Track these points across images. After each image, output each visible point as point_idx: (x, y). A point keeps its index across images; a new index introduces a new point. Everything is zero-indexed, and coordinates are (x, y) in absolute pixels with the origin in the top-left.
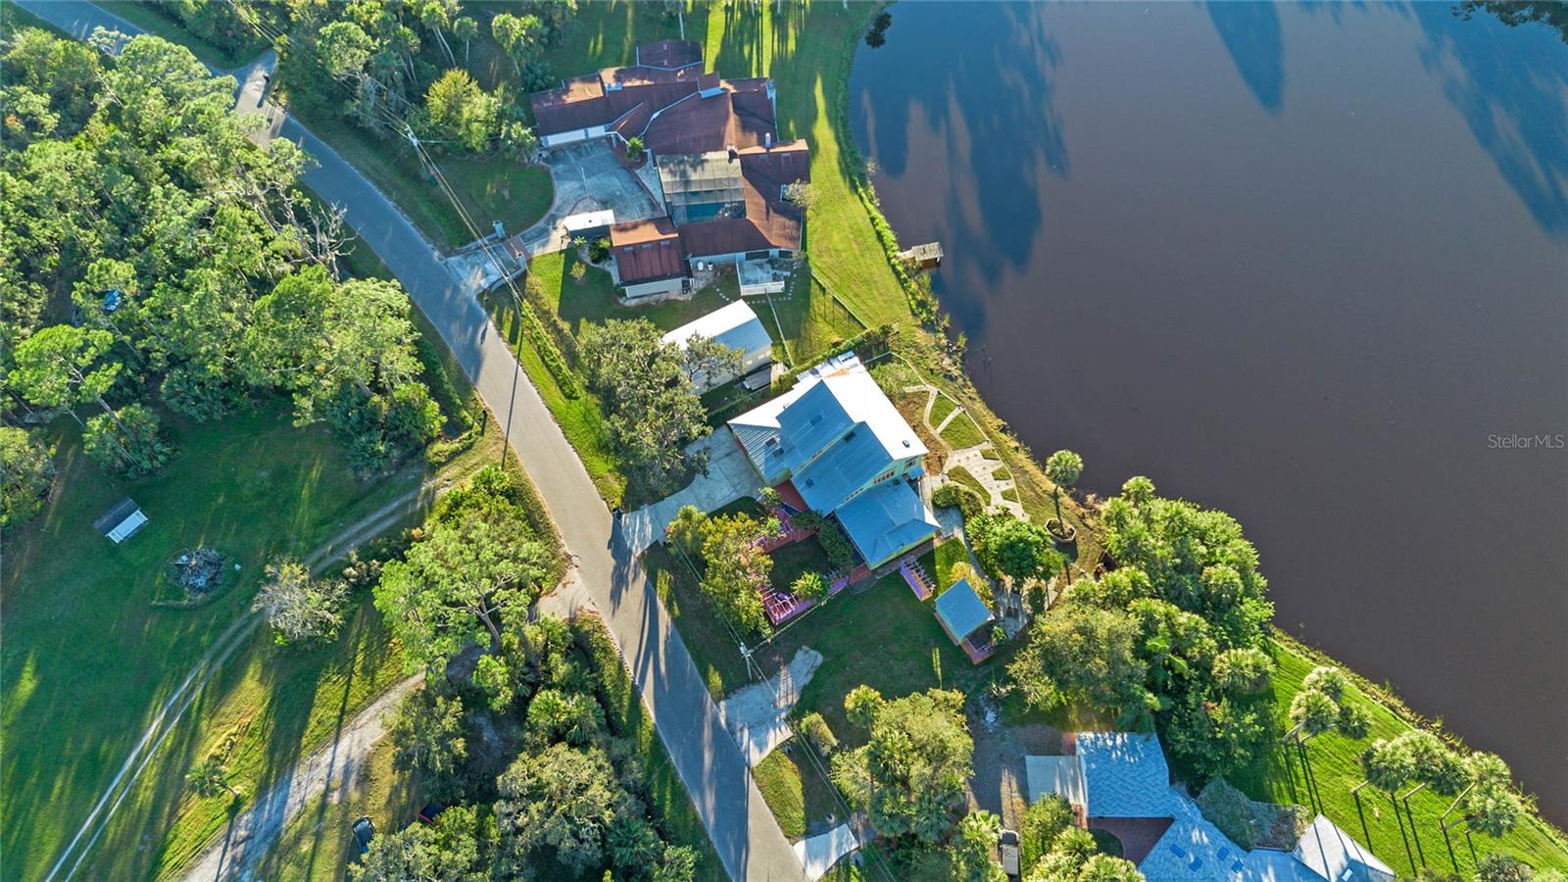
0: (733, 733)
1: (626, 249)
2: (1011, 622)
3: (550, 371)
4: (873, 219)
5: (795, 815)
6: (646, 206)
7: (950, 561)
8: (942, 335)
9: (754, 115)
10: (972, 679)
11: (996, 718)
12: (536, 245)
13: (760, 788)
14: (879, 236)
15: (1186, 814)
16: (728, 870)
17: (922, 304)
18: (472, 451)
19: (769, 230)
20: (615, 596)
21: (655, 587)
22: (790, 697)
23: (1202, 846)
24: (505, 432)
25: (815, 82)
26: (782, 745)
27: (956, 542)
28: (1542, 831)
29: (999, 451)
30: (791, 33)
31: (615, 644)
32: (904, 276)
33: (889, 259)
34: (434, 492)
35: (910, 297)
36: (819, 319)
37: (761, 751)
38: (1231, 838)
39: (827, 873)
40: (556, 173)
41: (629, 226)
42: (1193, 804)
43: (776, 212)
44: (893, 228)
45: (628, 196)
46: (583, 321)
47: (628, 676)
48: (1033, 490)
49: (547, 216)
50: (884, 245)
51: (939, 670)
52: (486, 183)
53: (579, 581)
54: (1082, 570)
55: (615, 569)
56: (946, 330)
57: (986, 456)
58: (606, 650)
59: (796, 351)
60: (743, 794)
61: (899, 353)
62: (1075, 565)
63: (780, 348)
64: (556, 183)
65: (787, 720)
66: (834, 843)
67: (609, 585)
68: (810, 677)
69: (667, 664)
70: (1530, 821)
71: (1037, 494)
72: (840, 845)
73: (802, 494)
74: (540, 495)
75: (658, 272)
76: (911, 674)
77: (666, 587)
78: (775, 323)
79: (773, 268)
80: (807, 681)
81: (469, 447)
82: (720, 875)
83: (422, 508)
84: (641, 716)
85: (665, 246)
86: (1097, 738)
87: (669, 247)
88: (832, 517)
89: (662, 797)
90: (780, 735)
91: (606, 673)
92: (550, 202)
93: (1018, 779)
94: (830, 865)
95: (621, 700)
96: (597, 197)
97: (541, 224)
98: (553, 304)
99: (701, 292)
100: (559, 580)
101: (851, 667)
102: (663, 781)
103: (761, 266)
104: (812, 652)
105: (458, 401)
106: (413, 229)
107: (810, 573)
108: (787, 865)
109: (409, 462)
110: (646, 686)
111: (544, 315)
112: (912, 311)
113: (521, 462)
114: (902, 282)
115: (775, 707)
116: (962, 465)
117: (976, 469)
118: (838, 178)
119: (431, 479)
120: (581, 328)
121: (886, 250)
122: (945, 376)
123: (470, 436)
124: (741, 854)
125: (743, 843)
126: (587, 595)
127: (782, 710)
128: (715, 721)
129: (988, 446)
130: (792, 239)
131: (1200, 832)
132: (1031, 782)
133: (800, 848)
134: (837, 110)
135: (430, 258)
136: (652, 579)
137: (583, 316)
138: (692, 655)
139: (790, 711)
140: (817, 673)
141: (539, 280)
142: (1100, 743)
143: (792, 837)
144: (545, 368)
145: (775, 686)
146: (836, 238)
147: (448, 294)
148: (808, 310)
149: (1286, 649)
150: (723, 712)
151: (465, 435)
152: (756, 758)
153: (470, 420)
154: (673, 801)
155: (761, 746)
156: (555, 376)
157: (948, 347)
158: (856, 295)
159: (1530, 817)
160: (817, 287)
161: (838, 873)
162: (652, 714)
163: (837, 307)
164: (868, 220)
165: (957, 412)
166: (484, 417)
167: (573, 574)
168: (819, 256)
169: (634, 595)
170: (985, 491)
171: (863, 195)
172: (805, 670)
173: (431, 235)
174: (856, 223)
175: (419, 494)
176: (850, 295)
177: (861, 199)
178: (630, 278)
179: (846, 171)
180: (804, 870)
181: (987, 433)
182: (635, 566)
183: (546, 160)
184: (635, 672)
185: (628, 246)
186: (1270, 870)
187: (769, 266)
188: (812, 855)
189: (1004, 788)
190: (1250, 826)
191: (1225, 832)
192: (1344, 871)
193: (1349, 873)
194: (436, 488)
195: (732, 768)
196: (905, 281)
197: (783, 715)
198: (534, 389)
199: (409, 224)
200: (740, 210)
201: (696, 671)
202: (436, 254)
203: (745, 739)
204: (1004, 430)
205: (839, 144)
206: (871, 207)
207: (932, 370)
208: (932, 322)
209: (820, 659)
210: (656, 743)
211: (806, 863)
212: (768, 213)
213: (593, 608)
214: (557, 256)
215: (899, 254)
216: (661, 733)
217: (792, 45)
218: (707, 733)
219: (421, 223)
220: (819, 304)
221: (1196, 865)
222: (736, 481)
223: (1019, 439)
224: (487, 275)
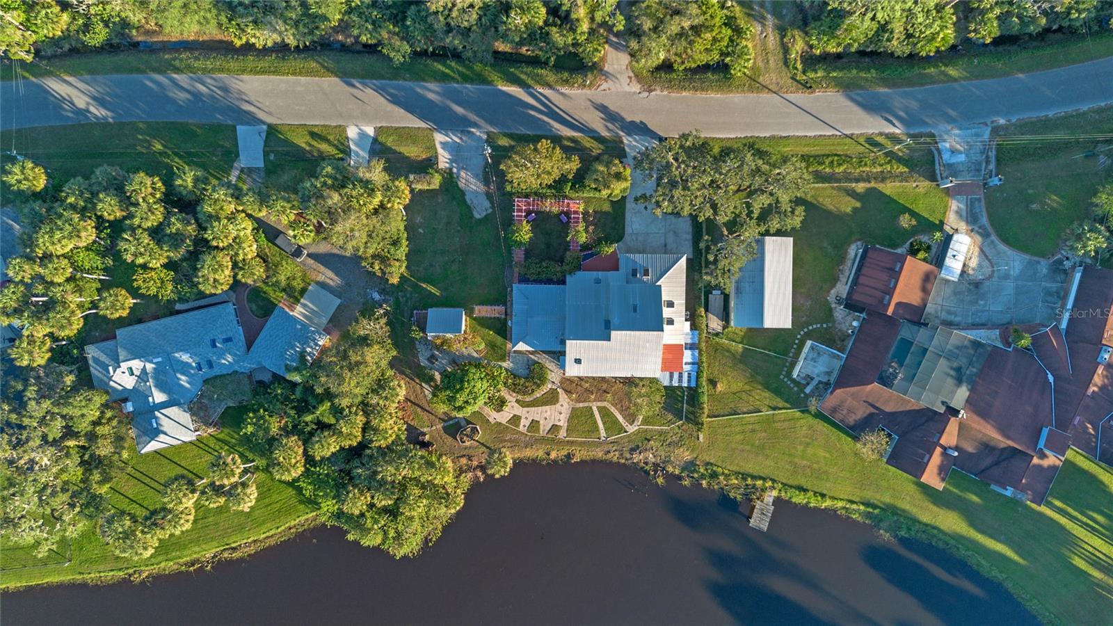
0: (462, 132)
1: (899, 265)
2: (428, 354)
3: (824, 155)
4: (823, 496)
5: (391, 139)
6: (952, 318)
7: (492, 346)
8: (677, 472)
9: (997, 463)
10: (407, 302)
11: (373, 299)
12: (962, 206)
13: (419, 128)
14: (802, 489)
15: (243, 361)
16: (384, 81)
17: (714, 475)
18: (781, 64)
19: (853, 395)
20: (602, 108)
21: (592, 138)
22: (464, 181)
23: (221, 356)
24: (785, 96)
25: (1017, 553)
26: (437, 157)
27: (503, 359)
28: (120, 570)
29: (553, 440)
30: (1096, 574)
31: (565, 90)
32: (749, 481)
33: (773, 481)
34: (762, 23)
35: (726, 472)
36: (747, 388)
37: (441, 143)
38: (216, 377)
39: (347, 138)
40: (1039, 262)
41: (928, 286)
42: (247, 371)
43: (871, 415)
44: (805, 507)
45: (974, 309)
46: (858, 205)
47: (539, 86)
48: (510, 441)
49: (990, 229)
50: (791, 487)
51: (424, 286)
52: (1061, 197)
53: (627, 89)
54: (434, 428)
55: (623, 119)
56: (679, 478)
57: (555, 428)
58: (566, 82)
59: (728, 351)
60: (422, 117)
61: (678, 426)
62: (440, 426)
63: (738, 339)
64: (1027, 257)
65: (451, 169)
66: (361, 153)
67: (612, 107)
68: (469, 202)
69: (533, 116)
70: (128, 568)
71: (505, 441)
72: (357, 154)
73: (595, 273)
74: (714, 96)
75: (862, 280)
76: (431, 265)
77: (588, 145)
78: (764, 349)
79: (820, 382)
80: (467, 198)
81: (786, 62)
82: (383, 76)
83: (752, 9)
84: (507, 81)
85: (883, 298)
86: (316, 344)
87: (881, 301)
88: (562, 282)
89: (450, 67)
90: (444, 159)
91: (550, 74)
92: (1006, 241)
93: (332, 287)
94: (351, 143)
95: (526, 74)
96: (987, 283)
97: (984, 220)
98: (889, 188)
99: (831, 310)
100: (636, 76)
101: (459, 231)
102: (460, 74)
103: (829, 374)
104: (485, 213)
105: (835, 74)
106: (1043, 114)
107: (530, 238)
108: (367, 118)
109: (800, 17)
110: (526, 94)
111: (882, 178)
112: (712, 464)
113: (751, 95)
114: (744, 476)
115: (463, 168)
116: (558, 405)
117: (549, 413)
118: (887, 499)
119: (774, 25)
120: (850, 198)
121: (784, 485)
122: (638, 447)
123: (796, 68)
124: (388, 95)
125: (395, 101)
126: (613, 89)
127: (458, 171)
128: (476, 125)
129: (562, 434)
130: (834, 410)
131: (228, 361)
132: (325, 292)
133: (370, 131)
134: (968, 549)
135: (998, 113)
136: (599, 139)
137: (862, 207)
138: (529, 135)
139: (455, 176)
140: (468, 207)
141: (921, 190)
142: (312, 344)
143: (379, 130)
144: (827, 152)
145: (476, 176)
146: (822, 453)
147: (953, 113)
148: (762, 384)
149: (306, 517)
150: (478, 134)
151: (799, 66)
152: (439, 138)
153: (812, 75)
154: (443, 72)
155: (444, 145)
156: (815, 157)
157: (664, 469)
158: (753, 431)
159: (131, 571)
160: (780, 405)
161: (342, 144)
162: (505, 88)
163: (751, 408)
164: (825, 492)
165: (603, 433)
166: (807, 86)
167: (636, 87)
168: (810, 427)
169: (596, 122)
170: (528, 406)
171: (854, 506)
172: (475, 202)
173: (1024, 127)
174: (827, 480)
175: (767, 12)
176: (757, 427)
177: (852, 502)
178: (868, 255)
179: (891, 510)
180: (357, 126)
181: (572, 443)
182: (617, 133)
183: (1060, 262)
184: (539, 93)
185: (901, 268)
186: (187, 385)
187: (825, 380)
188: (363, 135)
189: (330, 274)
190: (214, 393)
191: (221, 376)
192: (157, 424)
193: (155, 425)
194: (763, 25)
195: (441, 119)
196: (744, 479)
197: (455, 170)
198: (812, 134)
199: (1051, 114)
200: (886, 381)
201: (517, 132)
202: (1002, 121)
203: (454, 137)
204: (569, 456)
205: (927, 525)
206: (840, 504)
207: (649, 440)
208: (692, 472)
209: (477, 216)
210: (484, 80)
211: (360, 129)
212: (873, 406)
213: (602, 88)
214: (940, 217)
215: (775, 493)
216: (490, 87)
217: (1079, 563)
218: (473, 117)
219: (1046, 125)
220: (763, 397)
221: (214, 345)
222: (640, 238)
223: (555, 461)
224: (953, 152)
